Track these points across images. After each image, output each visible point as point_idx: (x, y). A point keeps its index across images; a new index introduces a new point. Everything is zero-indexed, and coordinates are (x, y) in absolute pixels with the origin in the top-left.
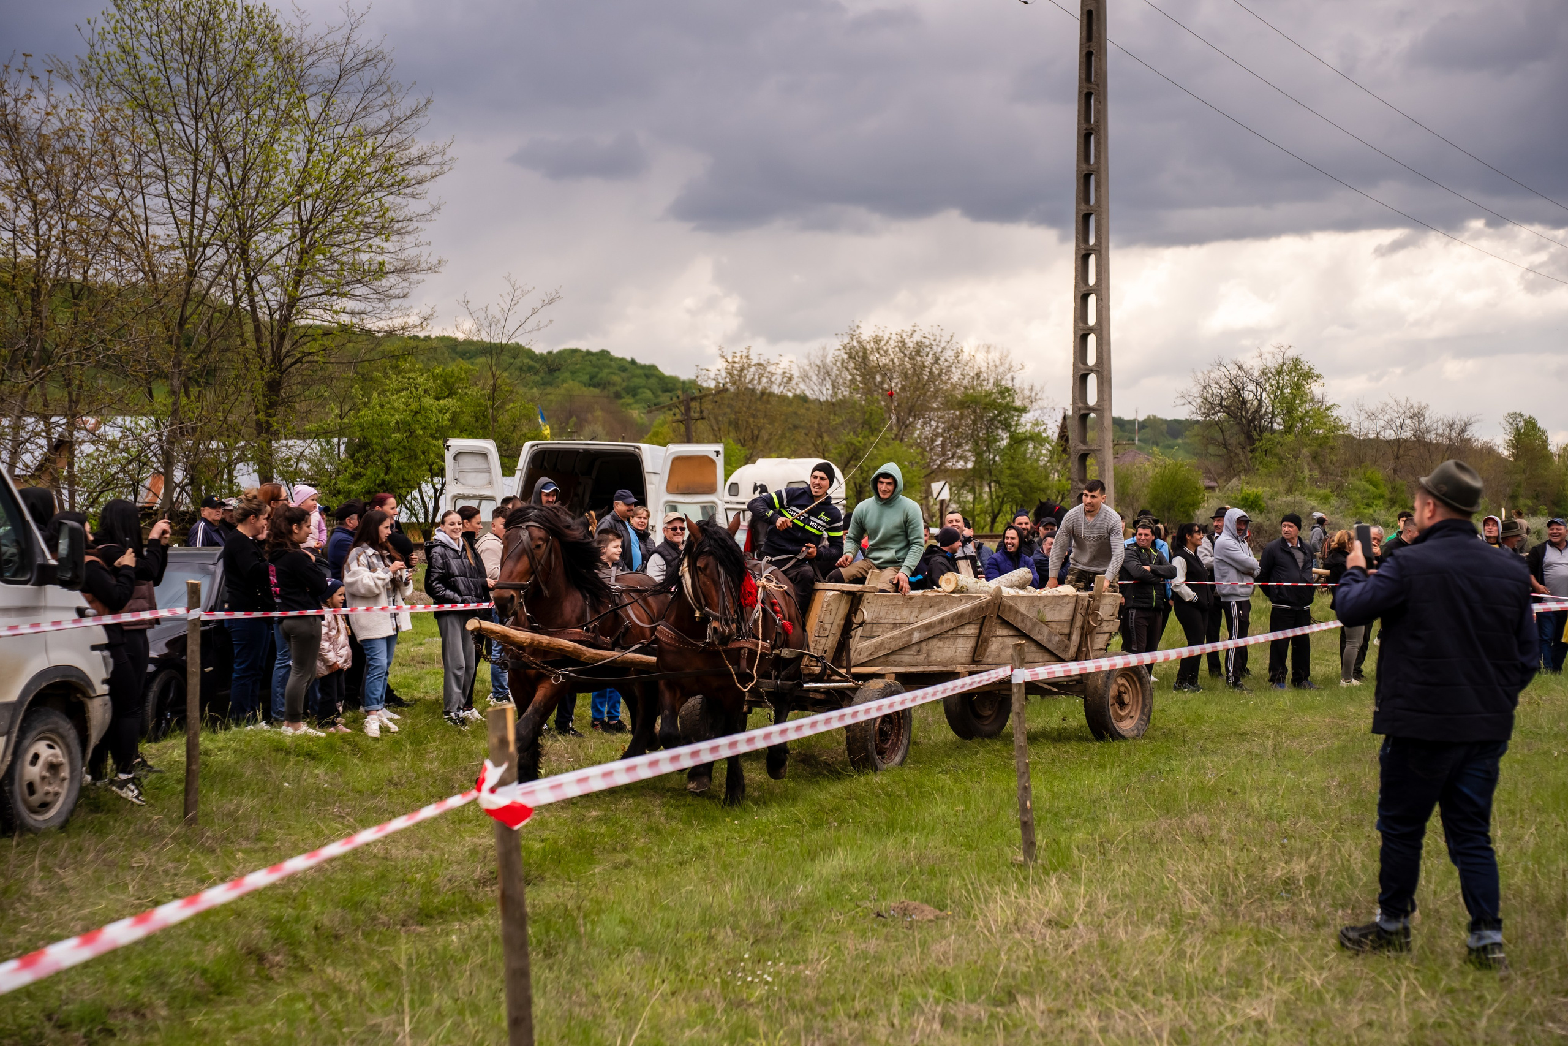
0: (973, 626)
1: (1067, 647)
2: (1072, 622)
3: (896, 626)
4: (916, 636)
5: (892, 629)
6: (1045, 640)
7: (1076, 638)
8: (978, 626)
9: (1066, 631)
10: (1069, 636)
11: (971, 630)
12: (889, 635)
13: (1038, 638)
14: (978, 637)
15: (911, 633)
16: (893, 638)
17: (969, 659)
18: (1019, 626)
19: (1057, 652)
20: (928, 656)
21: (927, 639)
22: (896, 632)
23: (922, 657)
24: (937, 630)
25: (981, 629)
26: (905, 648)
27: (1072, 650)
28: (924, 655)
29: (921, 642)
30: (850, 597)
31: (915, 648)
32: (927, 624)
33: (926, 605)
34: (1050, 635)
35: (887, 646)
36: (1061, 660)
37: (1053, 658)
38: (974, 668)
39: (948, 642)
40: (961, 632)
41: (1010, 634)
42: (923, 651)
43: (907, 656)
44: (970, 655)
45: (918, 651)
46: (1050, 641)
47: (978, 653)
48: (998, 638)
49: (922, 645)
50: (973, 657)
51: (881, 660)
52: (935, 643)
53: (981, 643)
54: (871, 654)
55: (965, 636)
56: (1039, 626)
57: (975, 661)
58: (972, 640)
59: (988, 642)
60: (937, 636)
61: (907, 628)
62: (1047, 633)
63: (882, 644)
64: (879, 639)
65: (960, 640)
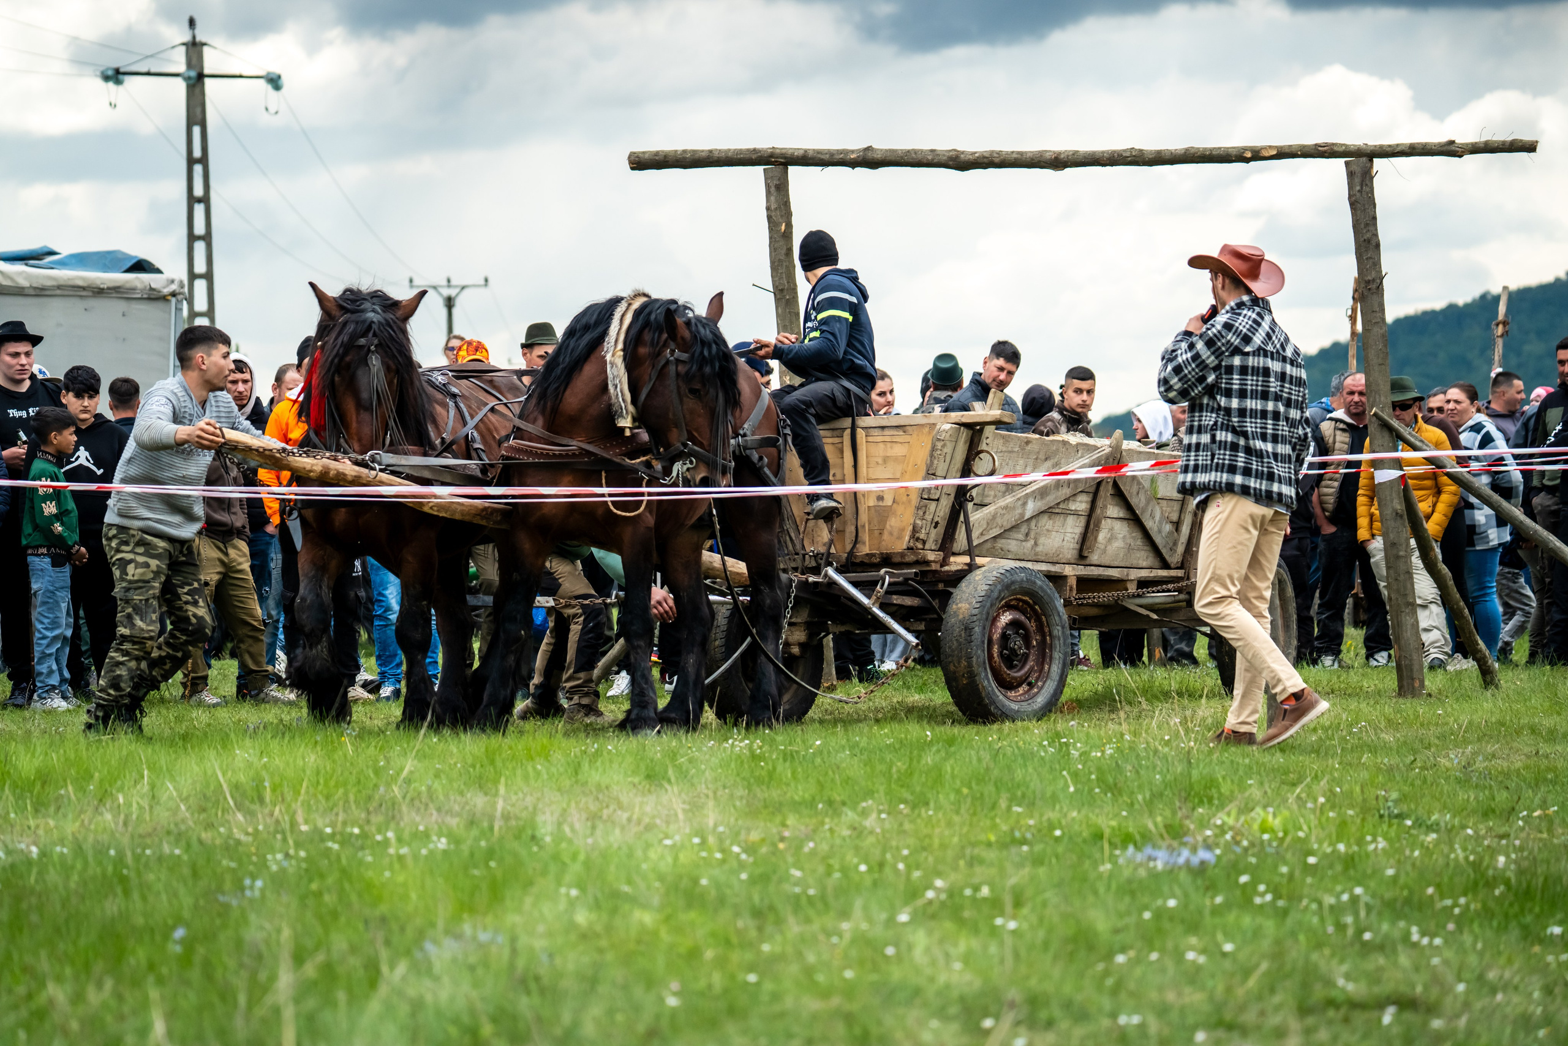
0: (1084, 498)
1: (1175, 543)
4: (1031, 508)
5: (1004, 494)
6: (1156, 529)
7: (1185, 529)
8: (1090, 499)
9: (1175, 517)
10: (1177, 525)
11: (1081, 504)
12: (1002, 502)
13: (1149, 524)
14: (1090, 516)
15: (1024, 502)
16: (1006, 508)
17: (1076, 554)
18: (1133, 501)
19: (1164, 551)
20: (1036, 544)
21: (1037, 515)
22: (1009, 500)
23: (1030, 544)
24: (1051, 499)
25: (1093, 503)
26: (1014, 527)
27: (1181, 549)
28: (1032, 542)
29: (1032, 518)
30: (970, 432)
31: (1024, 529)
32: (1042, 487)
33: (1042, 456)
34: (1160, 522)
35: (999, 521)
36: (1165, 565)
37: (1157, 564)
38: (1082, 571)
39: (1059, 520)
40: (1073, 506)
41: (1121, 515)
42: (1032, 535)
43: (1014, 543)
44: (1078, 546)
45: (1027, 535)
46: (1160, 531)
47: (1088, 543)
48: (1109, 520)
49: (1033, 523)
50: (1081, 550)
51: (989, 545)
52: (1046, 522)
53: (1092, 526)
54: (982, 534)
55: (1076, 513)
56: (1151, 504)
57: (1081, 557)
58: (1082, 522)
59: (1098, 525)
60: (1049, 511)
61: (1021, 493)
62: (1157, 517)
63: (995, 516)
64: (991, 509)
65: (1070, 521)
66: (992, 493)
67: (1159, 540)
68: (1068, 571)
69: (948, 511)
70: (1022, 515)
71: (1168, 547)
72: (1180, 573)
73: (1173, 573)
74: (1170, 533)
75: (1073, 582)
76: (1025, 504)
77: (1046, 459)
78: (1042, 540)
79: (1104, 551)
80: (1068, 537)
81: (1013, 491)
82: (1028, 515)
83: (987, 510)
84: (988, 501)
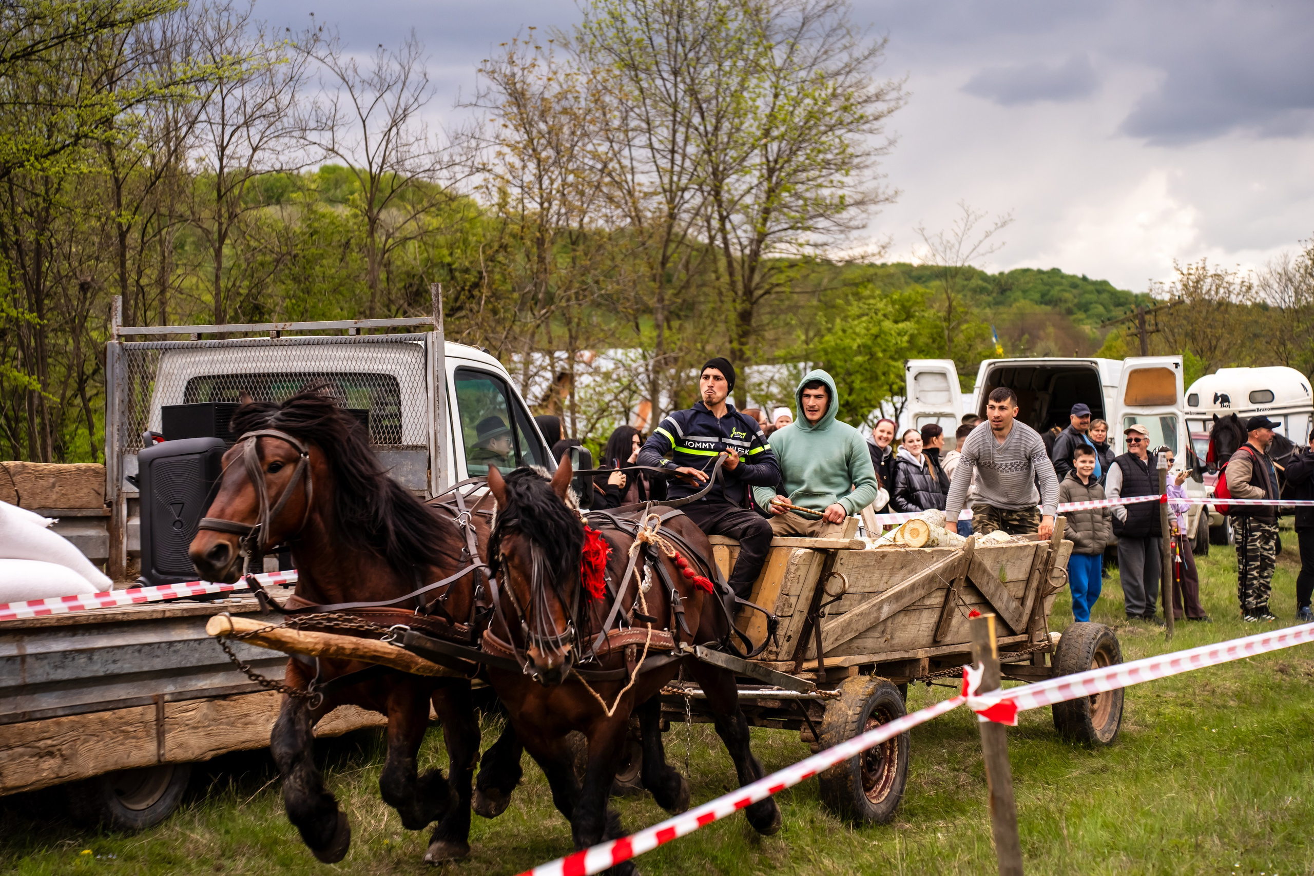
0: (940, 594)
1: (1021, 616)
2: (1029, 581)
3: (865, 596)
4: (886, 610)
5: (860, 602)
6: (1003, 607)
7: (1029, 603)
8: (944, 593)
9: (1020, 594)
10: (1022, 600)
11: (936, 599)
12: (857, 610)
13: (997, 605)
14: (944, 607)
15: (880, 607)
16: (861, 614)
17: (930, 640)
18: (984, 590)
19: (1012, 623)
21: (893, 616)
22: (864, 606)
23: (885, 640)
24: (906, 601)
25: (947, 597)
26: (870, 629)
27: (1025, 618)
28: (888, 637)
29: (887, 619)
30: (823, 557)
31: (880, 628)
32: (898, 592)
34: (1008, 601)
35: (854, 626)
36: (1013, 633)
37: (1005, 633)
38: (935, 651)
39: (914, 616)
40: (928, 602)
41: (973, 601)
42: (889, 630)
44: (931, 634)
45: (883, 631)
46: (1007, 609)
47: (940, 630)
48: (962, 607)
49: (889, 623)
50: (935, 636)
51: (843, 647)
52: (902, 619)
53: (945, 614)
54: (836, 640)
55: (931, 607)
56: (999, 589)
57: (935, 642)
58: (938, 613)
59: (951, 614)
60: (906, 610)
61: (877, 600)
62: (1005, 597)
63: (849, 623)
64: (846, 617)
65: (925, 614)
66: (849, 604)
67: (1006, 614)
68: (921, 653)
69: (801, 625)
70: (878, 618)
71: (1014, 619)
72: (1024, 637)
73: (1019, 637)
74: (1017, 608)
75: (925, 661)
76: (880, 608)
77: (902, 568)
78: (898, 633)
80: (923, 627)
81: (869, 598)
82: (883, 617)
83: (841, 619)
84: (842, 610)
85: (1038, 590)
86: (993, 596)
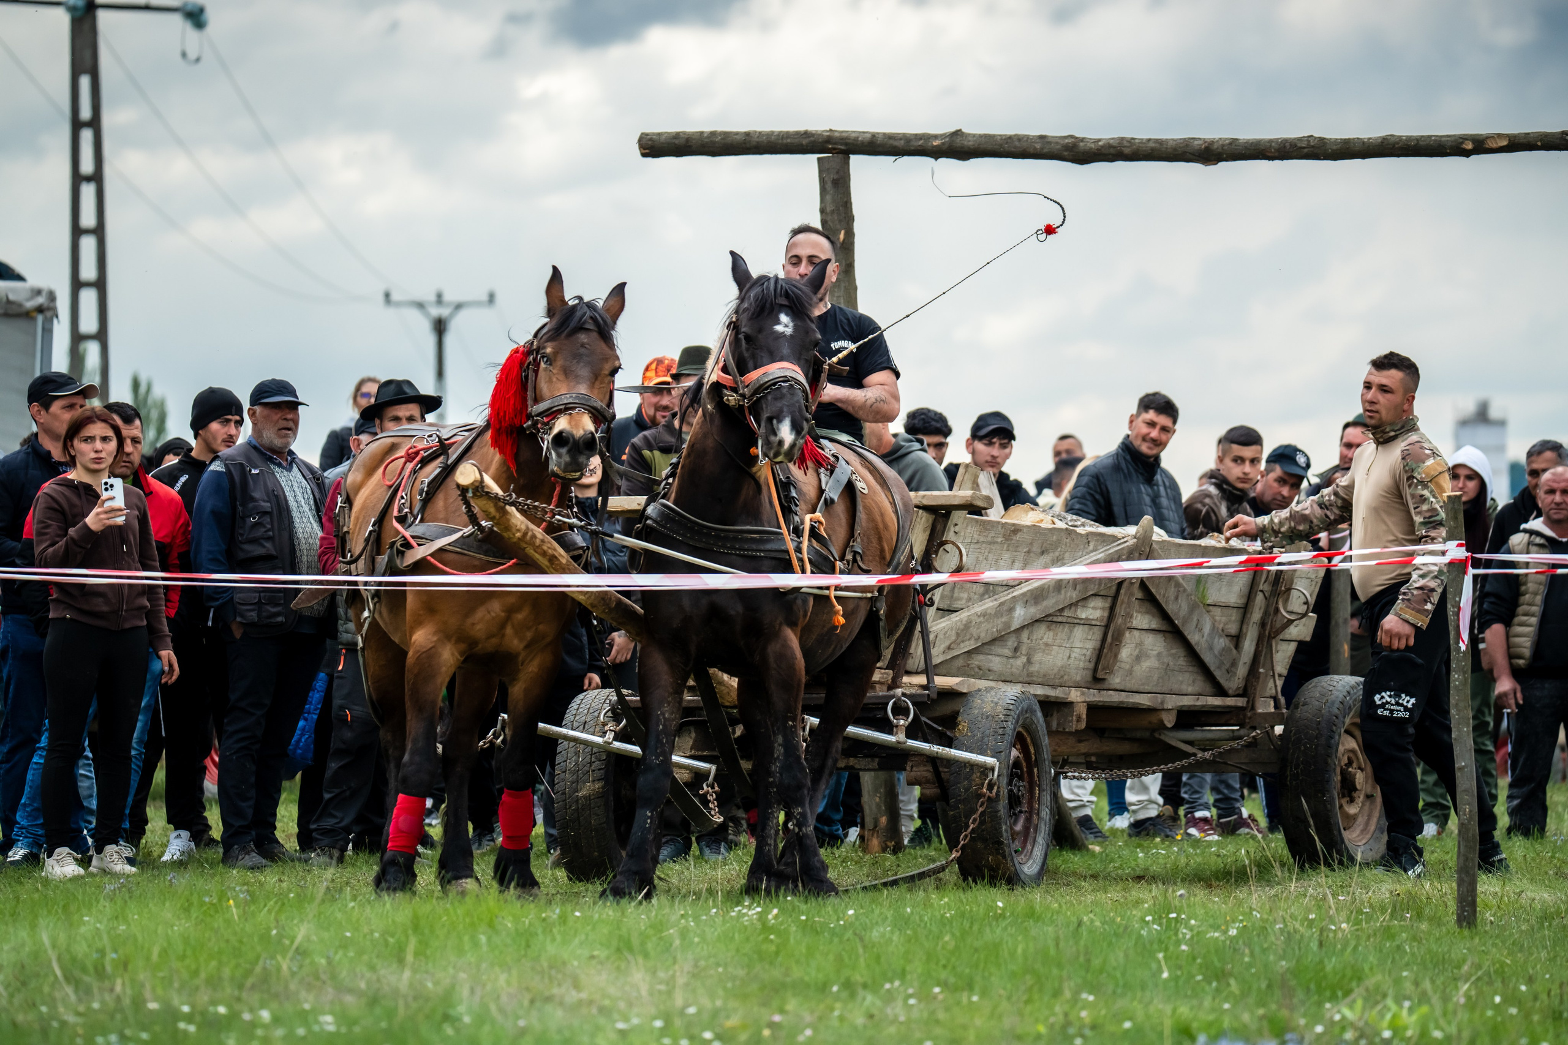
0: (1098, 603)
1: (1234, 664)
2: (1245, 609)
4: (1020, 614)
5: (982, 597)
6: (1204, 643)
7: (1249, 646)
8: (1107, 604)
9: (1233, 629)
10: (1237, 640)
11: (1095, 611)
12: (978, 608)
13: (1194, 638)
14: (1107, 627)
15: (1010, 608)
16: (984, 614)
17: (1088, 675)
18: (1171, 608)
19: (1219, 674)
20: (1029, 662)
21: (1031, 625)
22: (989, 604)
23: (1021, 661)
24: (1050, 604)
25: (1112, 609)
26: (997, 640)
27: (1242, 671)
28: (1024, 659)
29: (1023, 628)
30: (931, 518)
31: (1011, 642)
32: (1037, 589)
33: (1036, 548)
34: (1211, 635)
35: (974, 631)
36: (1221, 692)
37: (1208, 688)
38: (1095, 696)
39: (1062, 632)
40: (1083, 614)
41: (1154, 626)
42: (1024, 649)
43: (997, 659)
44: (1091, 666)
45: (1016, 650)
46: (1211, 648)
47: (1102, 661)
48: (1136, 633)
49: (1025, 635)
50: (1095, 670)
51: (960, 662)
52: (1042, 633)
53: (1109, 639)
54: (949, 648)
55: (1087, 623)
56: (1196, 613)
57: (1096, 680)
58: (1097, 634)
59: (1118, 638)
60: (1047, 620)
61: (1006, 596)
62: (1207, 629)
63: (967, 626)
64: (963, 615)
65: (1079, 632)
66: (965, 595)
67: (1207, 658)
68: (1075, 695)
70: (1007, 625)
71: (1224, 668)
72: (1240, 702)
73: (1230, 701)
74: (1227, 650)
75: (1082, 710)
76: (1011, 610)
77: (1043, 553)
78: (1037, 657)
79: (1130, 672)
80: (1076, 653)
81: (997, 591)
82: (1016, 625)
83: (955, 618)
84: (957, 605)
85: (1263, 624)
86: (1186, 621)
